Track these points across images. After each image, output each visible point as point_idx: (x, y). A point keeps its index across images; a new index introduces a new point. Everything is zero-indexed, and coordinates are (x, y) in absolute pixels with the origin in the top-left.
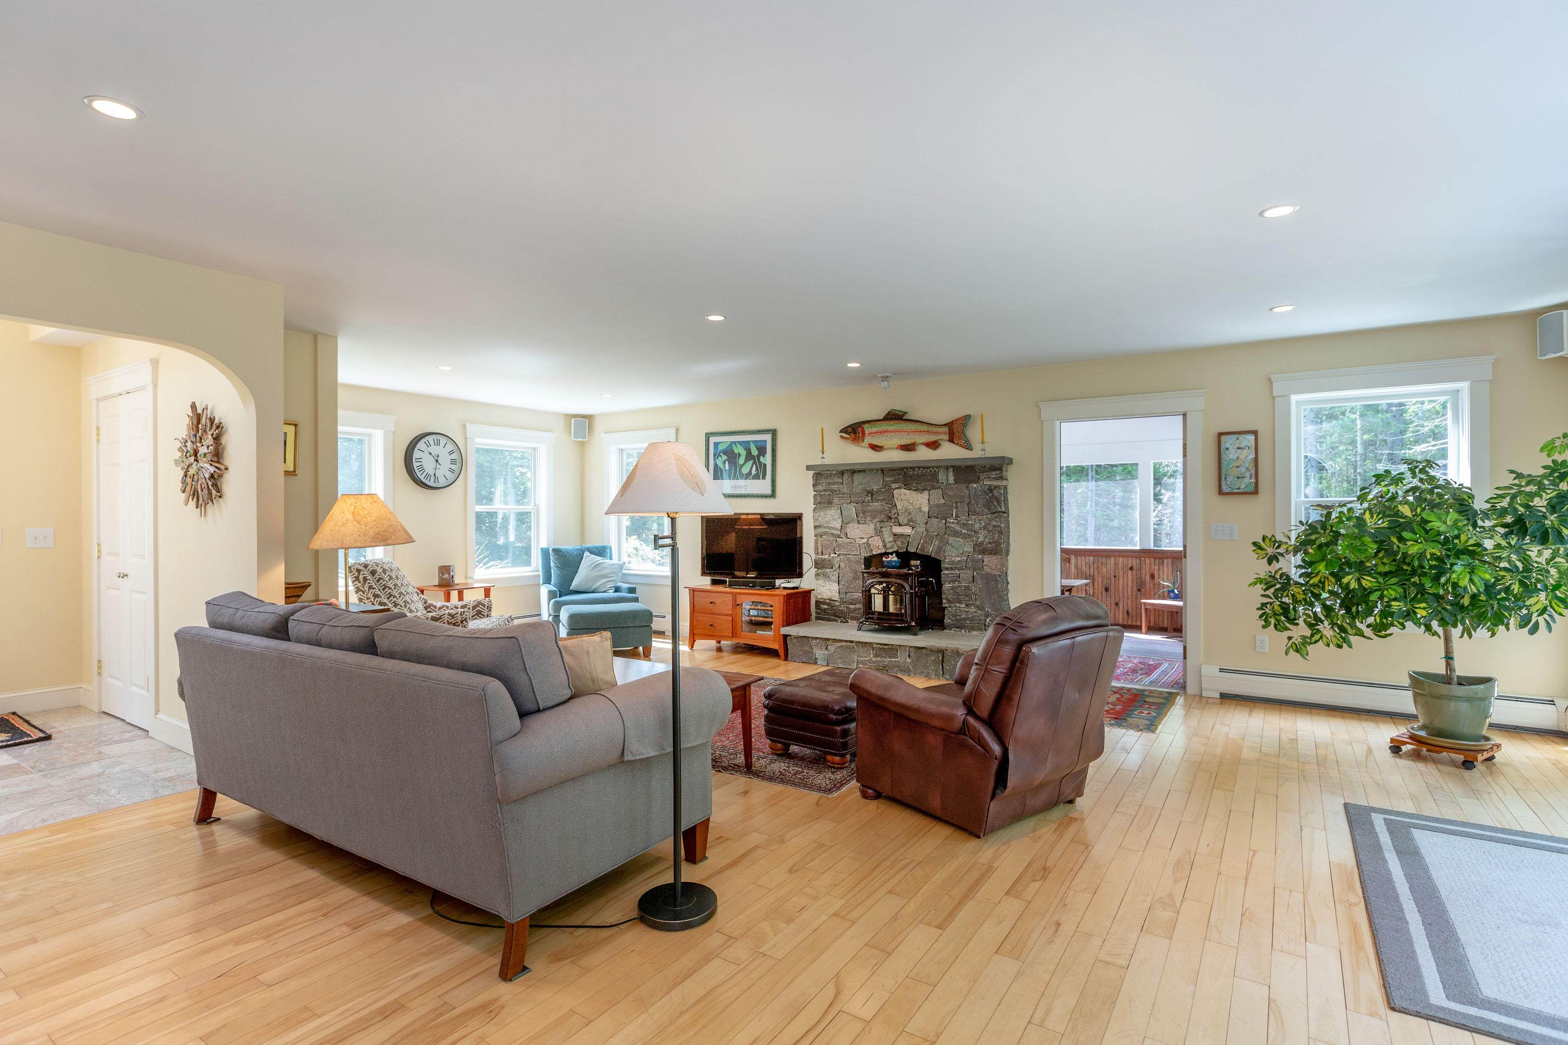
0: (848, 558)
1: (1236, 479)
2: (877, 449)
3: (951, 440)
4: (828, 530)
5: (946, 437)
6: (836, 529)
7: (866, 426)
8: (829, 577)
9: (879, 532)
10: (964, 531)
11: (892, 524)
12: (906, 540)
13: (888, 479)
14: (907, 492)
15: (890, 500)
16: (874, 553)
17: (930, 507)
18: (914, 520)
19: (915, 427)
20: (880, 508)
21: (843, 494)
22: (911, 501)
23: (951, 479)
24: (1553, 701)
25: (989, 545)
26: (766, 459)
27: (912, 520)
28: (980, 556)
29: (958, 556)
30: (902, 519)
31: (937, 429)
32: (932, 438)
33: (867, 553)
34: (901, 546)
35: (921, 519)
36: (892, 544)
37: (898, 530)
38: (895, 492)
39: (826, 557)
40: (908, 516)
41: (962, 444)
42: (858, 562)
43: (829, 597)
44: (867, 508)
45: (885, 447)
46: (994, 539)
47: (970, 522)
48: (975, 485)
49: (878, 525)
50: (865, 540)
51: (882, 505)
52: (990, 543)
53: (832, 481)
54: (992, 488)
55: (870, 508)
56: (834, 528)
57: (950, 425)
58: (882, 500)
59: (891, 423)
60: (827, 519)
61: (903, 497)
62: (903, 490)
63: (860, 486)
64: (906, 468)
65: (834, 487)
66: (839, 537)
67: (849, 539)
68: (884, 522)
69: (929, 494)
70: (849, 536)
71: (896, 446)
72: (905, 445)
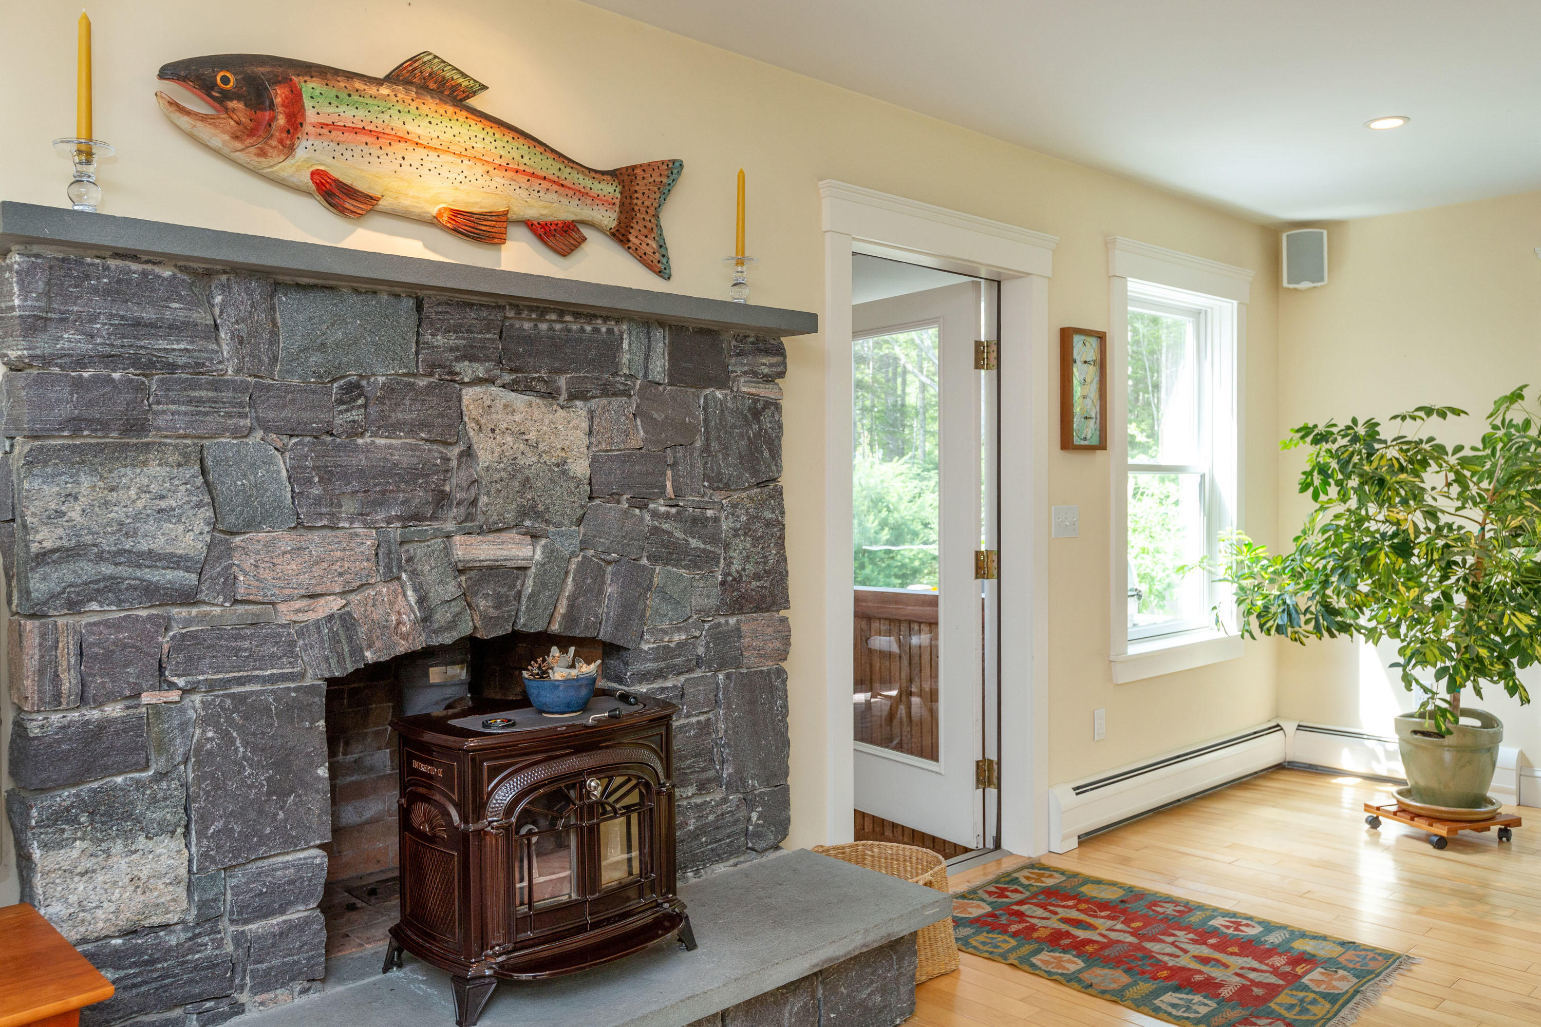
0: (240, 699)
1: (1083, 420)
2: (349, 204)
3: (620, 235)
4: (123, 571)
6: (179, 561)
7: (310, 87)
8: (129, 816)
9: (394, 563)
10: (694, 543)
11: (447, 527)
12: (512, 587)
13: (440, 340)
14: (519, 400)
15: (444, 432)
17: (594, 461)
18: (541, 508)
19: (515, 154)
20: (406, 460)
21: (216, 386)
22: (532, 436)
23: (659, 367)
24: (1278, 726)
25: (754, 584)
27: (533, 507)
28: (732, 621)
29: (679, 630)
31: (588, 183)
32: (564, 210)
33: (341, 659)
34: (493, 612)
35: (562, 506)
36: (456, 607)
37: (477, 549)
38: (469, 395)
39: (114, 710)
40: (521, 493)
41: (649, 251)
42: (292, 710)
43: (125, 919)
44: (344, 460)
45: (383, 204)
47: (710, 513)
48: (718, 394)
49: (395, 531)
50: (329, 604)
51: (414, 448)
52: (757, 577)
53: (149, 314)
54: (759, 406)
55: (362, 460)
56: (162, 557)
57: (623, 177)
58: (413, 429)
59: (424, 109)
60: (117, 513)
61: (503, 420)
62: (494, 390)
63: (315, 359)
64: (518, 304)
65: (163, 344)
66: (188, 598)
67: (241, 609)
68: (418, 517)
69: (591, 412)
70: (241, 593)
71: (434, 211)
72: (456, 213)
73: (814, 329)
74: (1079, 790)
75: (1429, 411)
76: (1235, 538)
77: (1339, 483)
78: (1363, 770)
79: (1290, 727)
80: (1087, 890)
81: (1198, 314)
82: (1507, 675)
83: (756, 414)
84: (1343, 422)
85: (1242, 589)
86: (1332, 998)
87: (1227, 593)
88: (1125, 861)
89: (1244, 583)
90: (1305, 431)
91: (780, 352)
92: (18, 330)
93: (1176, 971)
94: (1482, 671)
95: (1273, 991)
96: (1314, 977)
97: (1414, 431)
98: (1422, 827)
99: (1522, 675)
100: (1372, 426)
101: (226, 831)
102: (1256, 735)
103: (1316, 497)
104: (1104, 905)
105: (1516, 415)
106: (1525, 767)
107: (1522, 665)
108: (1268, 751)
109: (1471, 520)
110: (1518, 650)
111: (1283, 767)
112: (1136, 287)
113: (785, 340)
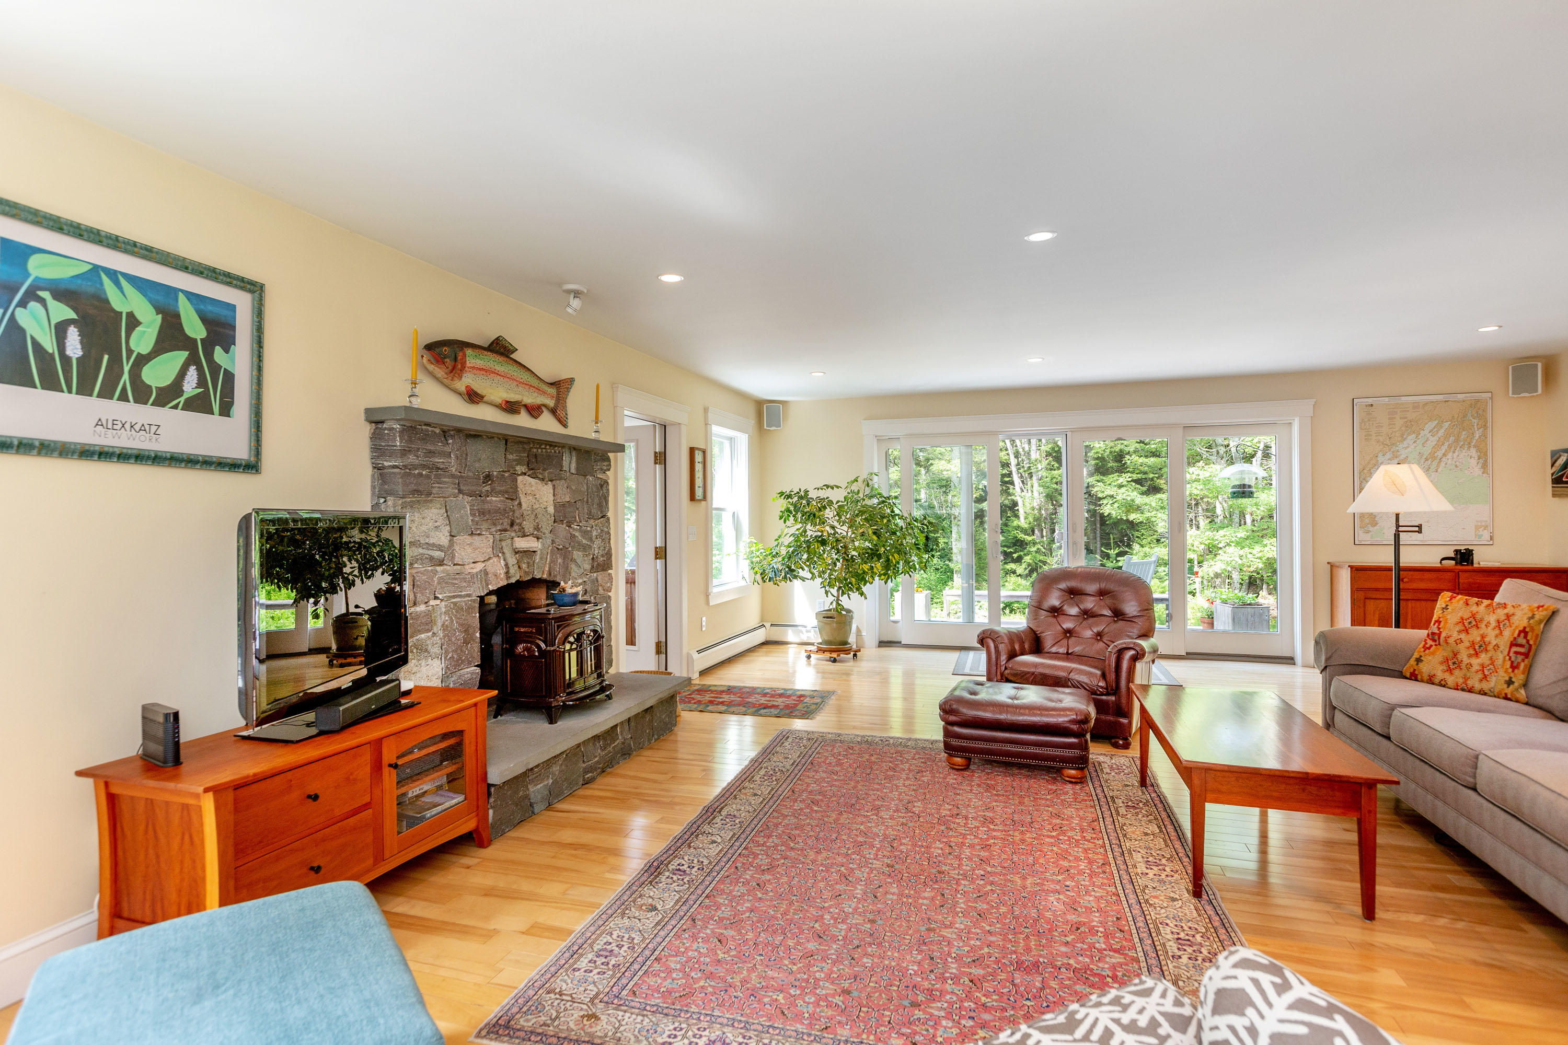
0: (455, 604)
1: (698, 488)
2: (475, 400)
3: (553, 411)
4: (425, 551)
5: (550, 404)
6: (440, 548)
7: (468, 353)
8: (426, 650)
9: (498, 550)
10: (584, 541)
11: (513, 534)
12: (532, 560)
13: (513, 458)
14: (533, 481)
15: (512, 495)
16: (491, 587)
17: (555, 507)
18: (540, 527)
19: (526, 377)
20: (500, 506)
21: (450, 476)
22: (537, 497)
23: (574, 466)
24: (763, 625)
25: (602, 559)
26: (233, 360)
27: (538, 526)
28: (596, 575)
29: (580, 578)
30: (528, 526)
31: (547, 388)
32: (530, 399)
33: (483, 588)
34: (526, 570)
35: (546, 526)
36: (515, 568)
37: (522, 543)
38: (520, 478)
39: (423, 607)
40: (535, 520)
41: (562, 416)
42: (470, 609)
44: (485, 506)
45: (485, 399)
46: (605, 550)
47: (589, 529)
48: (592, 478)
49: (498, 536)
50: (480, 566)
51: (504, 502)
52: (603, 556)
53: (433, 448)
54: (602, 483)
55: (489, 507)
56: (435, 546)
57: (556, 384)
58: (504, 494)
59: (499, 360)
60: (424, 528)
61: (529, 490)
62: (527, 477)
63: (477, 465)
64: (539, 443)
65: (437, 460)
66: (441, 563)
67: (456, 567)
68: (505, 530)
69: (554, 486)
70: (457, 561)
71: (500, 401)
72: (507, 402)
73: (624, 451)
74: (699, 652)
75: (828, 486)
76: (749, 541)
77: (794, 516)
78: (798, 641)
79: (768, 625)
80: (712, 688)
81: (731, 439)
82: (859, 589)
83: (602, 486)
84: (797, 490)
85: (752, 563)
86: (816, 704)
87: (745, 566)
88: (721, 679)
89: (754, 560)
90: (782, 494)
91: (608, 460)
92: (399, 455)
93: (760, 705)
94: (851, 589)
95: (796, 705)
96: (806, 700)
97: (823, 494)
98: (827, 655)
99: (864, 589)
100: (806, 492)
101: (452, 657)
102: (755, 629)
103: (785, 522)
104: (723, 692)
105: (855, 487)
106: (859, 630)
107: (865, 585)
108: (760, 636)
109: (843, 530)
110: (863, 579)
111: (766, 643)
112: (716, 429)
113: (611, 455)
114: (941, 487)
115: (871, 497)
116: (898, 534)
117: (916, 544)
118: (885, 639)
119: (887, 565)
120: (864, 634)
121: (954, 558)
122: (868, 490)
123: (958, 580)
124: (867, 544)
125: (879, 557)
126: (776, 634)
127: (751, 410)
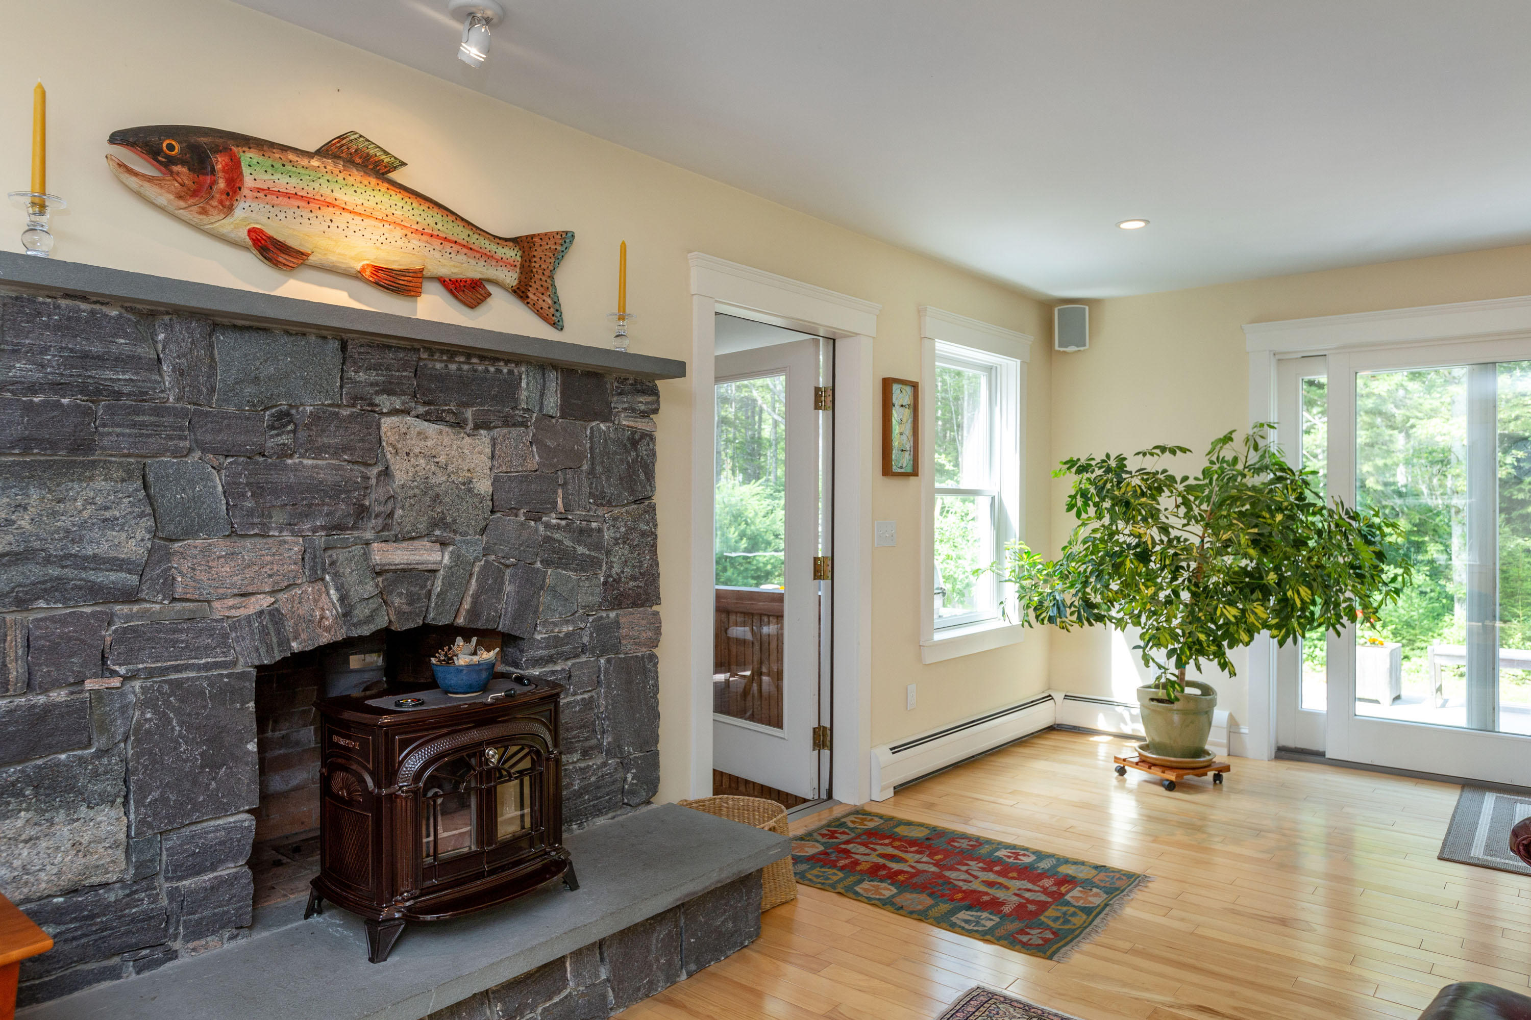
0: (178, 684)
1: (900, 452)
2: (282, 258)
3: (521, 292)
4: (69, 572)
5: (511, 278)
6: (121, 564)
7: (248, 157)
8: (71, 789)
9: (317, 568)
10: (580, 550)
11: (365, 535)
12: (423, 587)
13: (362, 376)
14: (431, 429)
15: (364, 455)
16: (295, 646)
17: (496, 481)
18: (449, 520)
19: (430, 221)
20: (330, 478)
21: (158, 411)
22: (442, 459)
23: (552, 402)
24: (1050, 696)
25: (631, 584)
27: (443, 519)
28: (612, 615)
29: (567, 622)
30: (411, 518)
32: (472, 269)
33: (270, 649)
34: (406, 608)
35: (469, 518)
36: (373, 604)
37: (394, 554)
38: (387, 423)
39: (58, 695)
40: (432, 507)
41: (545, 306)
42: (227, 694)
43: (66, 880)
44: (275, 477)
45: (312, 259)
46: (641, 567)
47: (594, 525)
48: (603, 426)
49: (320, 539)
50: (261, 602)
51: (337, 468)
52: (634, 578)
54: (637, 437)
55: (290, 478)
56: (106, 561)
57: (524, 243)
58: (337, 452)
59: (351, 180)
60: (64, 522)
61: (417, 446)
62: (410, 419)
63: (249, 390)
64: (432, 348)
65: (109, 374)
66: (130, 596)
67: (178, 606)
68: (340, 527)
69: (494, 440)
70: (179, 592)
71: (358, 266)
72: (377, 269)
73: (683, 374)
74: (895, 750)
75: (1163, 449)
76: (1017, 547)
77: (1096, 505)
78: (1113, 730)
79: (1059, 697)
80: (901, 831)
81: (990, 370)
82: (1219, 654)
83: (634, 443)
84: (1099, 457)
85: (1022, 587)
86: (1088, 911)
87: (1011, 591)
88: (930, 806)
89: (1024, 583)
90: (1071, 463)
91: (654, 392)
94: (1201, 652)
95: (1043, 907)
96: (1074, 895)
97: (1152, 464)
98: (1157, 774)
99: (1230, 654)
100: (1121, 460)
101: (163, 800)
102: (1033, 703)
103: (1078, 515)
104: (913, 842)
105: (1227, 453)
106: (1233, 725)
107: (1231, 646)
108: (1041, 716)
109: (1194, 534)
110: (1227, 635)
111: (1053, 729)
112: (942, 347)
113: (659, 383)
114: (1433, 463)
115: (1258, 470)
116: (1311, 543)
117: (1353, 567)
118: (1291, 744)
119: (1285, 610)
120: (1244, 730)
121: (1456, 577)
122: (1253, 458)
123: (1461, 612)
124: (1244, 563)
125: (1266, 592)
126: (1071, 714)
127: (1030, 319)
